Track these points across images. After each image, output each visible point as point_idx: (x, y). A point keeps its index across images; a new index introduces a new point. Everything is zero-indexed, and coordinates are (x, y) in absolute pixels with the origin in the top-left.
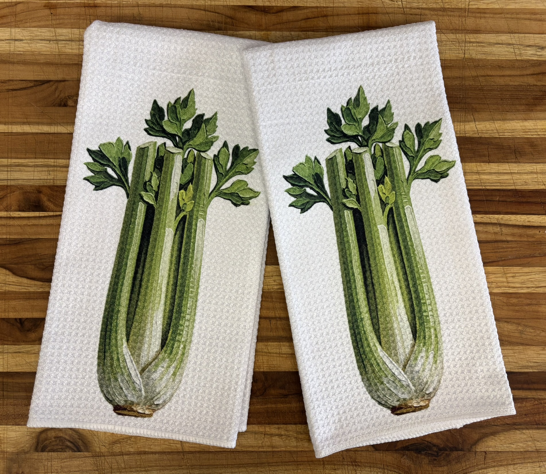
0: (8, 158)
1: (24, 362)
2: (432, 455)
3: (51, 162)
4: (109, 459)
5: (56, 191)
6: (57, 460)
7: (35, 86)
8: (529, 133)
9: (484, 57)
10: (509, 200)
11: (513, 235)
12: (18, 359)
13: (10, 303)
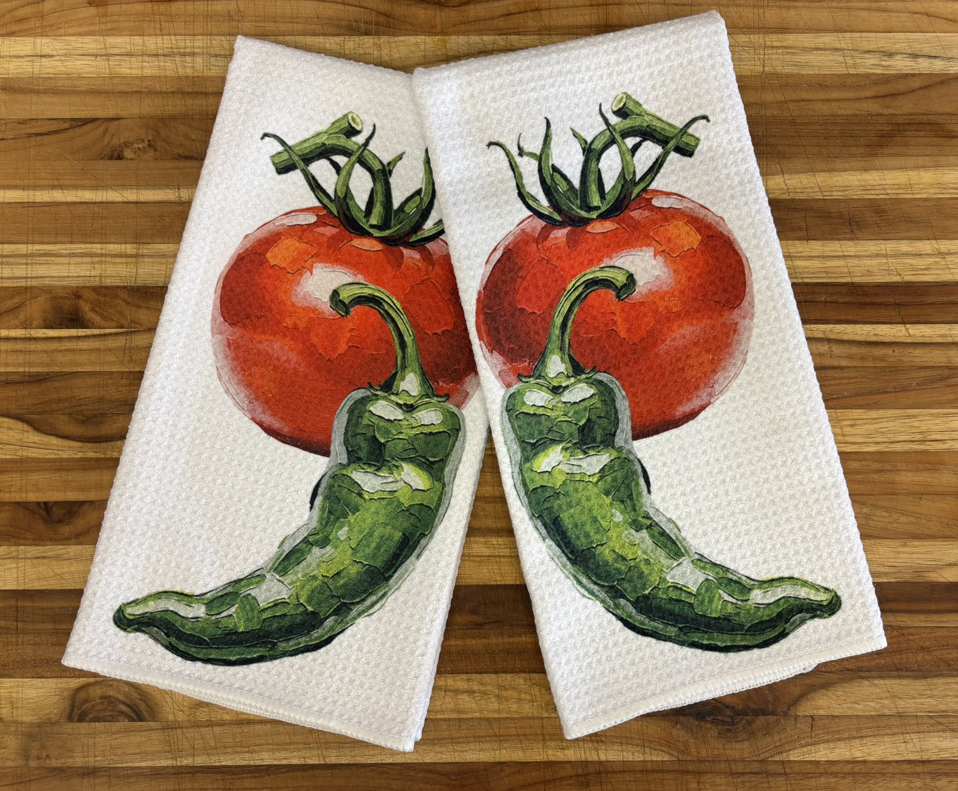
0: (27, 243)
1: (52, 574)
2: (724, 722)
3: (97, 248)
4: (191, 733)
5: (105, 295)
6: (103, 736)
7: (72, 127)
8: (873, 192)
9: (796, 71)
10: (842, 300)
11: (850, 357)
12: (41, 568)
13: (29, 478)
